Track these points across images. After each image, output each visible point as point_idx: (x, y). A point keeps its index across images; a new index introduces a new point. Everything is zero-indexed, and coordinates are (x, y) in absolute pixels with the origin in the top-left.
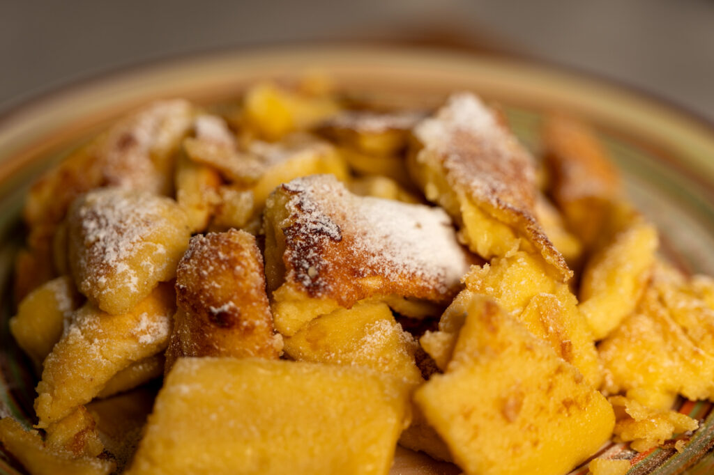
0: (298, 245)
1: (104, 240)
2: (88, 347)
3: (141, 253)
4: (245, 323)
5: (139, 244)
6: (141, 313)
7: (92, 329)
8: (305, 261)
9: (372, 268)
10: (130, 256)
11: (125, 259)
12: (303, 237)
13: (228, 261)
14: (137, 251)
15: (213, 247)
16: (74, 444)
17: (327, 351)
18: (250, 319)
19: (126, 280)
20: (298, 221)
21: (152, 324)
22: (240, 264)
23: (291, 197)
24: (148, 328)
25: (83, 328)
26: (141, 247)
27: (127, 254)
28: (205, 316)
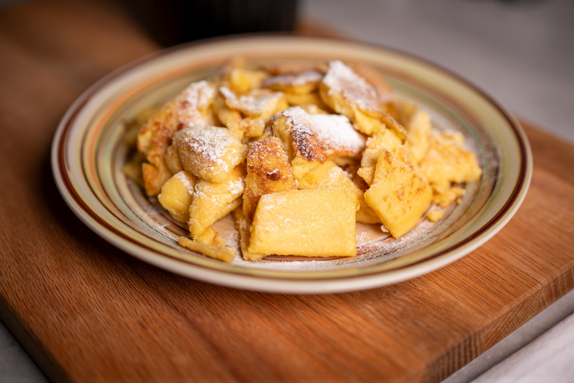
0: (298, 140)
1: (206, 150)
2: (210, 199)
3: (227, 154)
4: (284, 177)
5: (224, 150)
6: (229, 181)
7: (210, 191)
8: (303, 146)
9: (328, 145)
10: (222, 156)
11: (220, 157)
12: (299, 136)
13: (272, 151)
14: (225, 153)
15: (265, 146)
16: (214, 243)
17: (317, 184)
18: (286, 175)
19: (223, 167)
20: (294, 129)
21: (235, 185)
22: (278, 152)
23: (287, 119)
24: (234, 187)
25: (205, 192)
26: (226, 151)
27: (221, 155)
28: (265, 177)
